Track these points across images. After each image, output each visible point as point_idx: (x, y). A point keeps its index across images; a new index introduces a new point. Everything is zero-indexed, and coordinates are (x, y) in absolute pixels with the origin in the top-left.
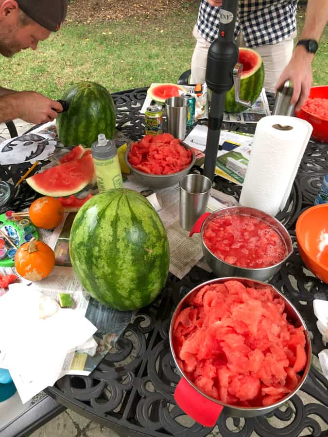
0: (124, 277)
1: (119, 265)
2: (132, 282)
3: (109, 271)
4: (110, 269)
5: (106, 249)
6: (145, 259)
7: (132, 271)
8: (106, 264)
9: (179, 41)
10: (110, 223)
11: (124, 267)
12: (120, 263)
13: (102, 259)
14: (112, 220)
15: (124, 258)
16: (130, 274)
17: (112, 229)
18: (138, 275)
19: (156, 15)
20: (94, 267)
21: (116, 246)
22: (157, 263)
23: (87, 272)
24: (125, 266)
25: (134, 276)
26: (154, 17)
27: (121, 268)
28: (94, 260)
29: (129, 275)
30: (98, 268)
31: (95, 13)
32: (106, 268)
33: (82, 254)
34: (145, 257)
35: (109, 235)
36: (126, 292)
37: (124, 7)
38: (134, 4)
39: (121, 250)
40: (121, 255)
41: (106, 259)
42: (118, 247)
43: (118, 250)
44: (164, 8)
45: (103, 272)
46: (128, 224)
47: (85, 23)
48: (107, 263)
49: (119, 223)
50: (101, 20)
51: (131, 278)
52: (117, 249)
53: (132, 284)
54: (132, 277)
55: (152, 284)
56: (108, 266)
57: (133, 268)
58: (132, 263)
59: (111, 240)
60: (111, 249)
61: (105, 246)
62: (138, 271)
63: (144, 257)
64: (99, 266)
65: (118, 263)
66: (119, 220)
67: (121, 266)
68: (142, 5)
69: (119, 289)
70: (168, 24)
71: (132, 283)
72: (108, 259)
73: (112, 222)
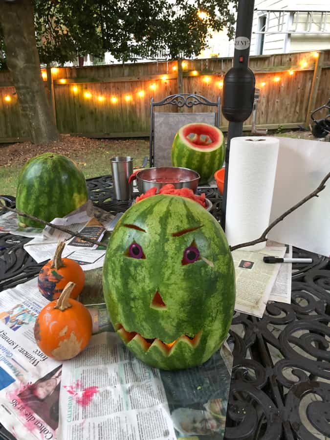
0: (171, 297)
1: (166, 276)
2: (182, 307)
3: (151, 287)
4: (152, 283)
5: (150, 252)
6: (203, 274)
7: (182, 289)
8: (147, 276)
9: (104, 170)
10: (158, 219)
11: (172, 281)
12: (167, 273)
13: (142, 267)
14: (162, 215)
15: (173, 266)
16: (181, 293)
17: (160, 226)
18: (191, 297)
19: (76, 154)
20: (131, 282)
21: (163, 248)
22: (220, 285)
23: (122, 291)
24: (173, 278)
25: (186, 297)
26: (75, 155)
27: (167, 282)
28: (132, 269)
29: (178, 295)
30: (136, 282)
31: (14, 158)
32: (147, 281)
33: (117, 263)
34: (203, 271)
35: (156, 233)
36: (172, 325)
37: (43, 150)
38: (53, 147)
39: (170, 254)
40: (170, 260)
41: (148, 266)
42: (166, 249)
43: (165, 255)
44: (82, 149)
45: (143, 289)
46: (182, 221)
47: (6, 166)
48: (149, 274)
49: (170, 220)
50: (22, 162)
51: (181, 300)
52: (164, 252)
53: (181, 312)
54: (183, 298)
55: (210, 318)
56: (150, 278)
57: (184, 285)
58: (184, 275)
59: (158, 240)
60: (157, 253)
61: (149, 248)
62: (191, 290)
63: (201, 270)
64: (138, 278)
65: (164, 274)
66: (171, 216)
67: (168, 279)
68: (60, 148)
69: (163, 319)
70: (90, 159)
71: (182, 309)
72: (151, 267)
73: (161, 218)
